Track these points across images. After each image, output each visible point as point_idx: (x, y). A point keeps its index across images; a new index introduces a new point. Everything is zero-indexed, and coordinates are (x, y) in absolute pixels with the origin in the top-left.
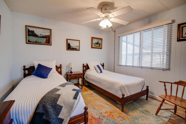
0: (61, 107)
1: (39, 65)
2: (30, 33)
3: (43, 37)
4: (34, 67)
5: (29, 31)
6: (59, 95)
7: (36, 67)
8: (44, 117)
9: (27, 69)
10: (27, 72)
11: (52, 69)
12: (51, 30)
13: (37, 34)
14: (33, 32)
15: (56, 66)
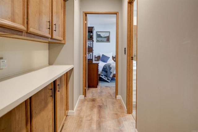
0: (111, 68)
1: (103, 55)
2: (99, 36)
3: (105, 37)
4: (100, 56)
5: (98, 34)
6: (111, 65)
7: (101, 56)
8: (106, 70)
9: (97, 57)
10: (96, 59)
11: (110, 58)
12: (110, 32)
13: (102, 36)
14: (100, 35)
15: (113, 56)
